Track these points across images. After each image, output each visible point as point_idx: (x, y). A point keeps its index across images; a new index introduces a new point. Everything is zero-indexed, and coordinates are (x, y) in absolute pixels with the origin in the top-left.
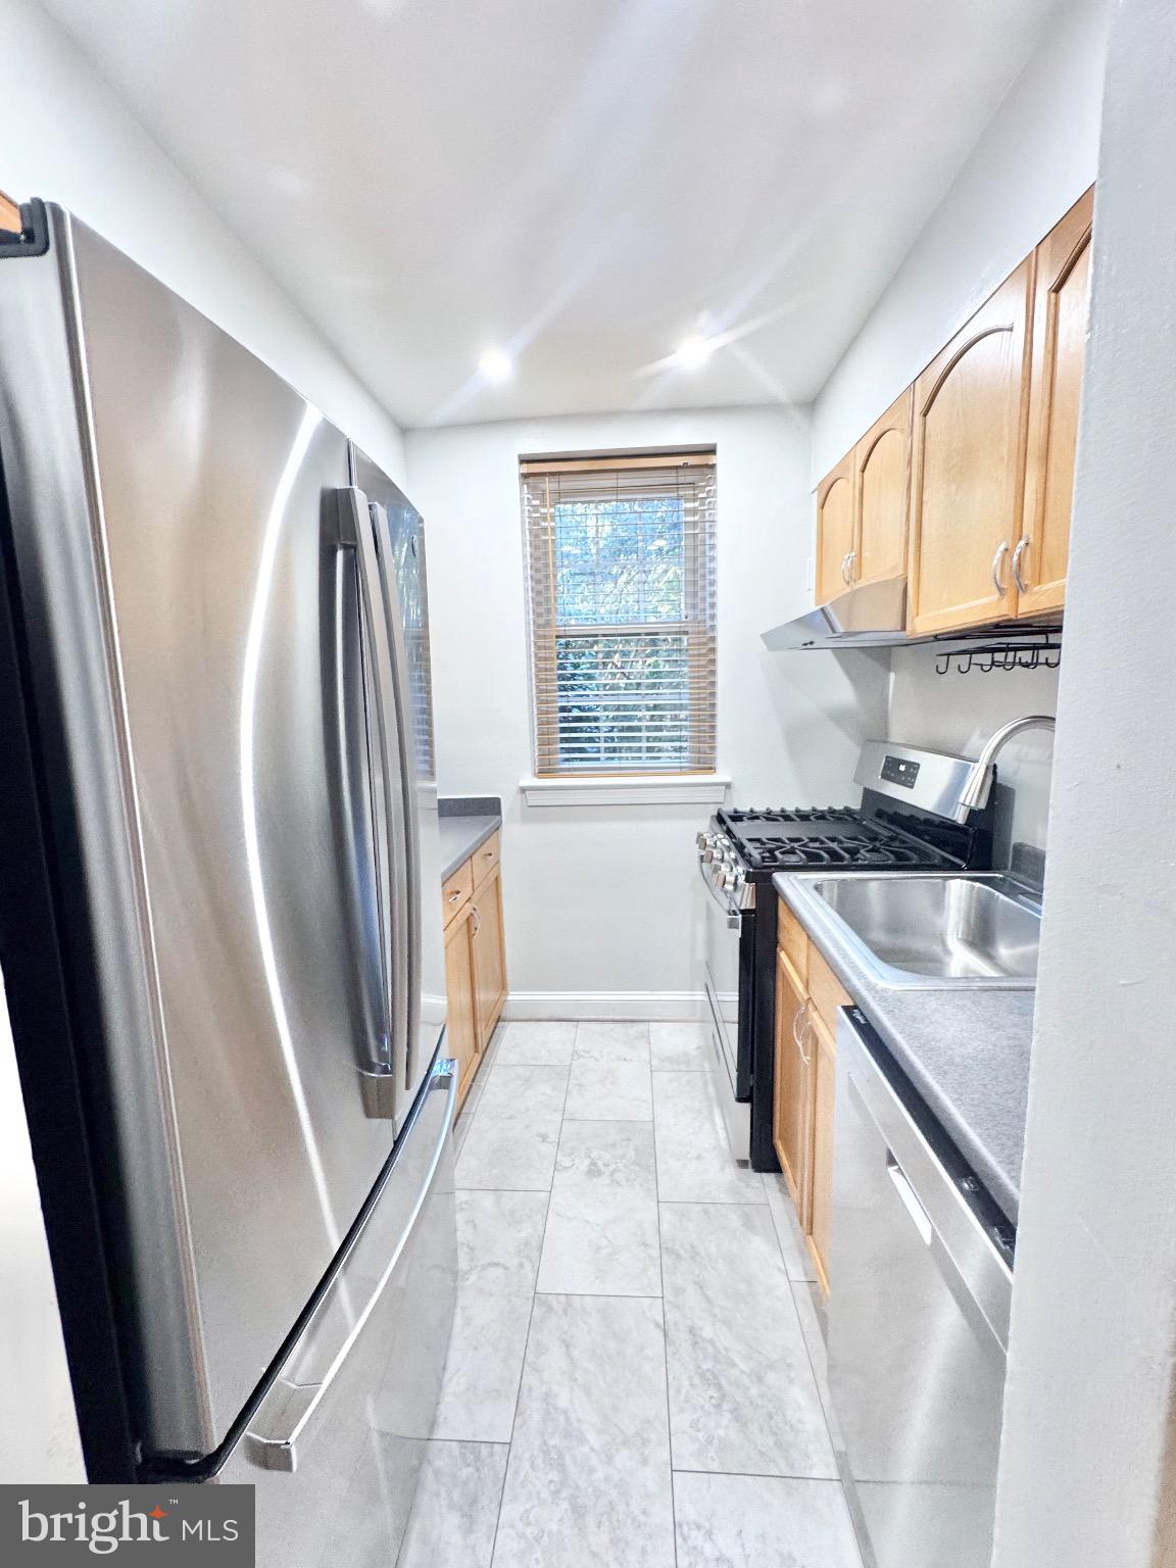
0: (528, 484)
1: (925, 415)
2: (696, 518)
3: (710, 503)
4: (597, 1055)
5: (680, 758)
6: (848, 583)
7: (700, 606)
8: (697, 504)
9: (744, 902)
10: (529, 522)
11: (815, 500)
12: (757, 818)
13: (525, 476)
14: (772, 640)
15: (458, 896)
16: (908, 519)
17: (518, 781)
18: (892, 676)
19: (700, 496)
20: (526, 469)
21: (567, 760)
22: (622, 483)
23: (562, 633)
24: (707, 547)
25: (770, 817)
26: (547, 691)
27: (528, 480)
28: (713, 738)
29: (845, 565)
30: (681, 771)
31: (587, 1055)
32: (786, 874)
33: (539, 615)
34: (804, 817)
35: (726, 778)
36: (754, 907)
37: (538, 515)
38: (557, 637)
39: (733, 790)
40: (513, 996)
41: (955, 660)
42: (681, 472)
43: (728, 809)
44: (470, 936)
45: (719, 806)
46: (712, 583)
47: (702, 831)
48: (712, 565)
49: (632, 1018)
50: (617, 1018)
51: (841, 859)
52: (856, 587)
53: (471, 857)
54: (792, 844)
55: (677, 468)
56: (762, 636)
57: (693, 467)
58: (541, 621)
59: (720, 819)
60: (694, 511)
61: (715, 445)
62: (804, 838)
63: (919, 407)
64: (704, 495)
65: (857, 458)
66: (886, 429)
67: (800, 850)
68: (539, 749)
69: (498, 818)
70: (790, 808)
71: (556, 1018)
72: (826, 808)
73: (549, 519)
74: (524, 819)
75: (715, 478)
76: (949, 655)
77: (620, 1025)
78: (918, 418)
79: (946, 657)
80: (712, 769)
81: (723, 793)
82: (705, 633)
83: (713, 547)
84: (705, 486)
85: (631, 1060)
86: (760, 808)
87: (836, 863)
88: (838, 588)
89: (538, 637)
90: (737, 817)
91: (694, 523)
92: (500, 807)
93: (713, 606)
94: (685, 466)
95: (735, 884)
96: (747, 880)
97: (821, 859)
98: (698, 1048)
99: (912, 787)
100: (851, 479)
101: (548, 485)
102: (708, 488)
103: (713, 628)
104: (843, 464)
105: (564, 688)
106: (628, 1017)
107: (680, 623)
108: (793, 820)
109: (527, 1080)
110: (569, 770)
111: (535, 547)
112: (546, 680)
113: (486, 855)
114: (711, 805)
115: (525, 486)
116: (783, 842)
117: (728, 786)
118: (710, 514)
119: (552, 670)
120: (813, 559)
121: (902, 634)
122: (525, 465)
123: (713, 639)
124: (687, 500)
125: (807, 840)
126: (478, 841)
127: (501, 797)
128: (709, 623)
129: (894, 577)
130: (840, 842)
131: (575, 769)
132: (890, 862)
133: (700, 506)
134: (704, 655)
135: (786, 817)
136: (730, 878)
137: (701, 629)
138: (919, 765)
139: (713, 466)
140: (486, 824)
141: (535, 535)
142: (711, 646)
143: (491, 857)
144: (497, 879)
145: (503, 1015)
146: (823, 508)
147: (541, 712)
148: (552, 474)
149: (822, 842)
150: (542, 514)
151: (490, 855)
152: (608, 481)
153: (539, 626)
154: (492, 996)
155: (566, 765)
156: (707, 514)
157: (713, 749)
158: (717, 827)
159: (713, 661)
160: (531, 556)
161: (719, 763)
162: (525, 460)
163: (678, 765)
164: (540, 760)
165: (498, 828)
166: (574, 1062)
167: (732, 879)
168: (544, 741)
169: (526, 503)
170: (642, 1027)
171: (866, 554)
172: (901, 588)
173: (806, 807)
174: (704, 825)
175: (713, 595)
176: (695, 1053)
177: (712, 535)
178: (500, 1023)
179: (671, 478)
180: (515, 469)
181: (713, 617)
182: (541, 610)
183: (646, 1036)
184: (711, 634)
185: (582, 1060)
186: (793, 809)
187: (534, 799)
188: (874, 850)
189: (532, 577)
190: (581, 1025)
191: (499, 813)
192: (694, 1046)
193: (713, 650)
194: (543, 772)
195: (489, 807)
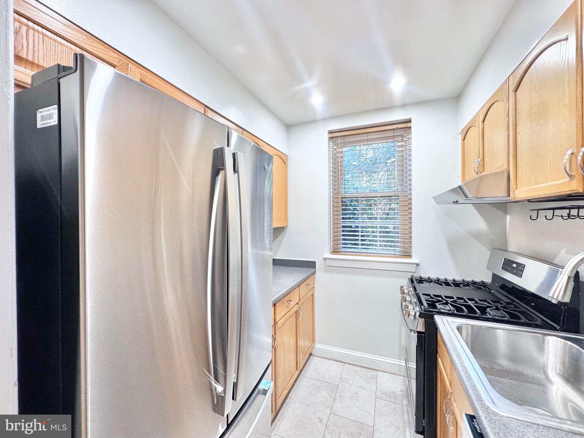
0: (332, 141)
1: (516, 91)
2: (403, 149)
3: (409, 142)
4: (351, 382)
5: (394, 250)
6: (477, 173)
7: (405, 185)
8: (403, 143)
9: (419, 327)
10: (332, 155)
11: (460, 137)
12: (431, 281)
13: (331, 138)
14: (438, 199)
15: (291, 302)
16: (508, 142)
17: (323, 255)
18: (508, 217)
19: (405, 140)
20: (331, 135)
21: (344, 247)
22: (370, 137)
23: (344, 197)
24: (408, 160)
25: (438, 282)
26: (337, 219)
27: (332, 139)
28: (411, 242)
29: (475, 165)
30: (395, 256)
31: (346, 381)
32: (441, 317)
33: (335, 190)
34: (456, 284)
35: (417, 261)
36: (424, 331)
37: (336, 152)
38: (342, 198)
39: (420, 267)
40: (317, 346)
41: (542, 213)
42: (395, 131)
43: (417, 275)
44: (297, 318)
45: (412, 274)
46: (410, 175)
47: (403, 285)
48: (410, 168)
49: (370, 367)
50: (362, 365)
51: (475, 312)
52: (482, 174)
53: (299, 286)
54: (447, 299)
55: (394, 129)
56: (434, 198)
57: (401, 128)
58: (336, 192)
59: (412, 281)
60: (402, 146)
61: (411, 119)
62: (454, 297)
63: (512, 88)
64: (407, 139)
65: (480, 117)
66: (496, 100)
67: (451, 304)
68: (333, 243)
69: (314, 269)
70: (450, 278)
71: (335, 359)
72: (470, 280)
73: (339, 152)
74: (325, 271)
75: (411, 132)
76: (538, 210)
77: (364, 369)
78: (512, 94)
79: (537, 211)
80: (410, 256)
81: (415, 267)
82: (407, 196)
83: (410, 160)
84: (407, 136)
85: (367, 389)
86: (434, 277)
87: (471, 314)
88: (472, 175)
89: (334, 198)
90: (421, 281)
91: (402, 151)
92: (315, 265)
93: (410, 185)
94: (398, 129)
95: (415, 316)
96: (420, 316)
97: (463, 311)
98: (401, 391)
99: (521, 277)
100: (477, 126)
101: (339, 141)
102: (408, 137)
103: (410, 194)
104: (474, 120)
105: (343, 218)
106: (368, 366)
107: (395, 192)
108: (450, 285)
109: (318, 388)
110: (345, 252)
111: (334, 164)
112: (337, 215)
113: (307, 285)
114: (409, 273)
115: (331, 142)
116: (442, 298)
117: (418, 265)
118: (409, 147)
119: (339, 211)
120: (460, 163)
121: (508, 198)
122: (331, 134)
123: (410, 199)
124: (399, 142)
125: (456, 299)
126: (303, 279)
127: (316, 261)
128: (408, 192)
129: (502, 170)
130: (476, 302)
131: (348, 252)
132: (506, 319)
133: (404, 144)
134: (407, 206)
135: (447, 284)
136: (412, 313)
137: (405, 194)
138: (525, 265)
139: (410, 127)
140: (309, 272)
141: (334, 159)
142: (410, 202)
143: (309, 286)
144: (312, 294)
145: (313, 353)
146: (464, 140)
147: (334, 228)
148: (341, 136)
149: (465, 301)
150: (337, 151)
151: (309, 285)
152: (365, 137)
153: (335, 194)
154: (308, 344)
155: (344, 250)
156: (408, 147)
157: (411, 247)
158: (410, 285)
159: (410, 208)
160: (332, 167)
161: (413, 254)
162: (330, 132)
163: (394, 253)
164: (333, 247)
165: (314, 274)
166: (340, 383)
167: (413, 314)
168: (335, 240)
169: (331, 148)
170: (374, 372)
171: (486, 160)
172: (506, 175)
173: (458, 278)
174: (405, 282)
175: (410, 180)
176: (399, 393)
177: (410, 155)
178: (311, 357)
179: (391, 134)
180: (326, 136)
181: (410, 189)
182: (336, 188)
183: (375, 378)
184: (409, 197)
185: (344, 383)
186: (452, 279)
187: (329, 263)
188: (497, 309)
189: (332, 175)
190: (346, 365)
191: (315, 268)
192: (399, 389)
193: (410, 204)
194: (335, 251)
195: (311, 265)
